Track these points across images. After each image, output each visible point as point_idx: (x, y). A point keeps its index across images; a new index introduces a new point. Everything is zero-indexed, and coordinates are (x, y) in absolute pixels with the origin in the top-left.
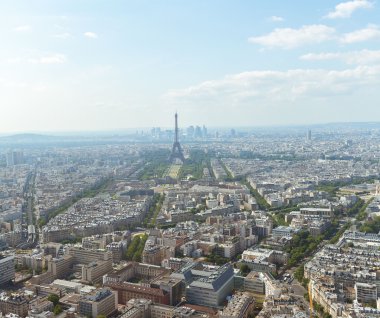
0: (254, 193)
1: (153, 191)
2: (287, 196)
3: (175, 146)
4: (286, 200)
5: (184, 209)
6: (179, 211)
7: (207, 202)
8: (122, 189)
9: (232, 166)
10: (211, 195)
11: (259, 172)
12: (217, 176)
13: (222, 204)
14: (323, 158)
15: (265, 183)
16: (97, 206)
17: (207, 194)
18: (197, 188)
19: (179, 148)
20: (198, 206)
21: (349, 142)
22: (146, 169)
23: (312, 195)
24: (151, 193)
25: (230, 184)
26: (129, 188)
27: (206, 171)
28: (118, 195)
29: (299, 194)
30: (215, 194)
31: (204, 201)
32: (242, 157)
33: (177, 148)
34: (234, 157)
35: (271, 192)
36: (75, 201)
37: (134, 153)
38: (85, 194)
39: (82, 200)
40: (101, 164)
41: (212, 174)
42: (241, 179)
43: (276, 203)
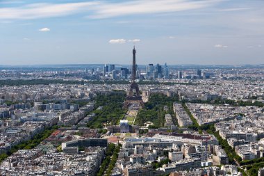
0: (223, 144)
1: (106, 141)
2: (260, 148)
3: (132, 87)
4: (259, 153)
5: (142, 163)
6: (138, 165)
7: (170, 154)
8: (69, 138)
9: (198, 112)
10: (175, 147)
11: (228, 119)
12: (181, 124)
13: (187, 156)
15: (235, 132)
16: (38, 160)
17: (170, 145)
18: (158, 138)
19: (137, 90)
20: (159, 160)
22: (97, 114)
24: (104, 143)
25: (196, 134)
26: (78, 137)
27: (168, 117)
28: (64, 146)
30: (180, 145)
31: (166, 154)
32: (208, 102)
33: (134, 90)
34: (200, 102)
35: (243, 143)
36: (9, 154)
37: (83, 95)
38: (23, 145)
39: (19, 152)
40: (43, 108)
41: (175, 121)
42: (208, 128)
43: (247, 156)
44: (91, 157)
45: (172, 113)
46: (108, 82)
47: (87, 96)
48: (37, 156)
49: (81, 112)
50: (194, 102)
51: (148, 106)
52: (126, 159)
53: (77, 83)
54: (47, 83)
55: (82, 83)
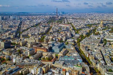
0: (73, 26)
1: (50, 26)
4: (79, 28)
11: (75, 22)
13: (65, 29)
14: (89, 19)
17: (62, 26)
18: (60, 25)
20: (59, 29)
21: (95, 16)
23: (85, 27)
26: (44, 25)
29: (82, 27)
31: (61, 28)
32: (72, 19)
34: (70, 19)
36: (30, 28)
39: (32, 28)
41: (64, 22)
42: (71, 23)
43: (77, 28)
44: (46, 29)
45: (64, 20)
46: (53, 15)
47: (48, 18)
48: (35, 28)
49: (46, 20)
50: (69, 19)
51: (60, 19)
52: (53, 29)
53: (47, 15)
54: (41, 15)
55: (48, 15)
